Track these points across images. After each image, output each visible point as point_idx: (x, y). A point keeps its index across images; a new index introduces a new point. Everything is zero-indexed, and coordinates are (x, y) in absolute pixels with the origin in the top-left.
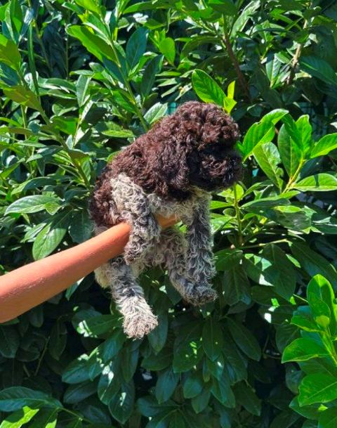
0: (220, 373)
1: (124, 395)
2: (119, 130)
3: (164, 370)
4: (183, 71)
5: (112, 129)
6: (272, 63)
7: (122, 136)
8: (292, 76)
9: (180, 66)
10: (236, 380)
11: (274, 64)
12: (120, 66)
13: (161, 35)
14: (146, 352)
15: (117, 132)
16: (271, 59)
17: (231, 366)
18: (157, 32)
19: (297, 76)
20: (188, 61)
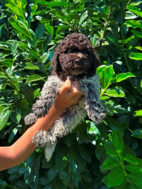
0: (75, 170)
1: (35, 177)
2: (31, 66)
3: (51, 168)
4: (57, 40)
5: (29, 66)
6: (93, 38)
7: (33, 69)
8: (101, 44)
9: (56, 38)
10: (81, 171)
11: (94, 38)
12: (32, 40)
13: (48, 24)
14: (43, 161)
15: (31, 67)
16: (93, 36)
17: (79, 165)
18: (46, 23)
19: (103, 44)
20: (60, 36)
